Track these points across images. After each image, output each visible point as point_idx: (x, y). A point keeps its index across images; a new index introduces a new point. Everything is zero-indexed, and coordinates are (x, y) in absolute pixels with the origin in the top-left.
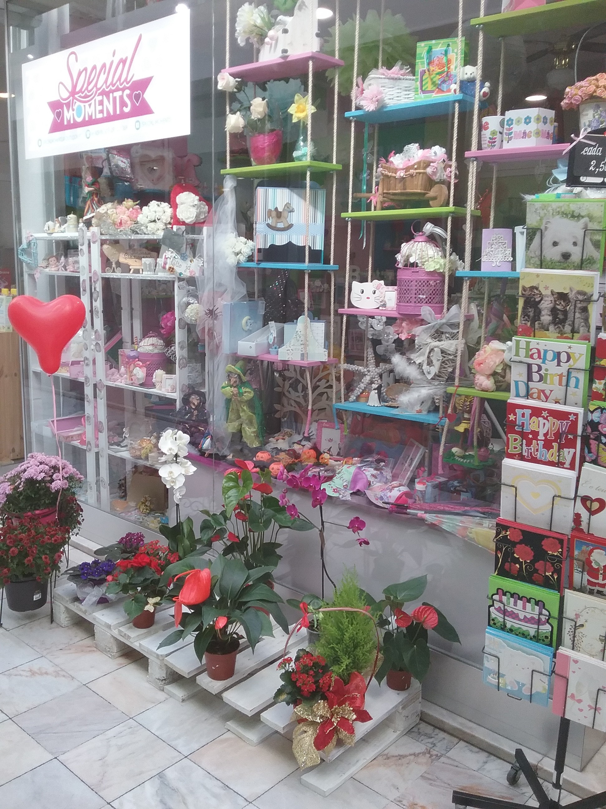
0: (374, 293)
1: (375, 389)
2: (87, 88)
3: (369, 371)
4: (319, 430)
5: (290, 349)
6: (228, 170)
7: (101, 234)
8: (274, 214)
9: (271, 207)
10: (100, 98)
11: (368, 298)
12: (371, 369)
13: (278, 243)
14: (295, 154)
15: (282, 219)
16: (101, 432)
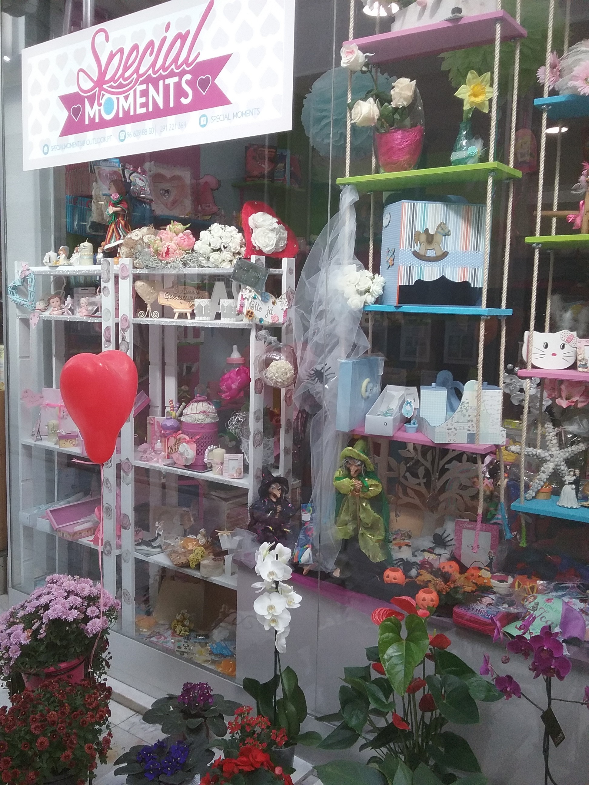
0: (563, 347)
1: (570, 483)
2: (122, 76)
3: (551, 456)
4: (458, 532)
5: (452, 427)
6: (347, 178)
7: (134, 267)
8: (423, 238)
9: (419, 228)
10: (144, 87)
11: (554, 355)
12: (554, 453)
13: (426, 278)
14: (454, 156)
15: (434, 245)
16: (125, 529)
